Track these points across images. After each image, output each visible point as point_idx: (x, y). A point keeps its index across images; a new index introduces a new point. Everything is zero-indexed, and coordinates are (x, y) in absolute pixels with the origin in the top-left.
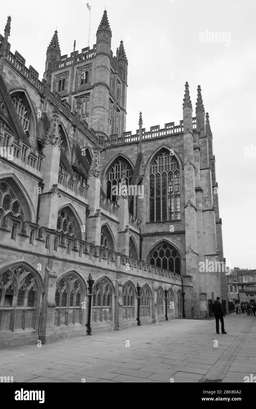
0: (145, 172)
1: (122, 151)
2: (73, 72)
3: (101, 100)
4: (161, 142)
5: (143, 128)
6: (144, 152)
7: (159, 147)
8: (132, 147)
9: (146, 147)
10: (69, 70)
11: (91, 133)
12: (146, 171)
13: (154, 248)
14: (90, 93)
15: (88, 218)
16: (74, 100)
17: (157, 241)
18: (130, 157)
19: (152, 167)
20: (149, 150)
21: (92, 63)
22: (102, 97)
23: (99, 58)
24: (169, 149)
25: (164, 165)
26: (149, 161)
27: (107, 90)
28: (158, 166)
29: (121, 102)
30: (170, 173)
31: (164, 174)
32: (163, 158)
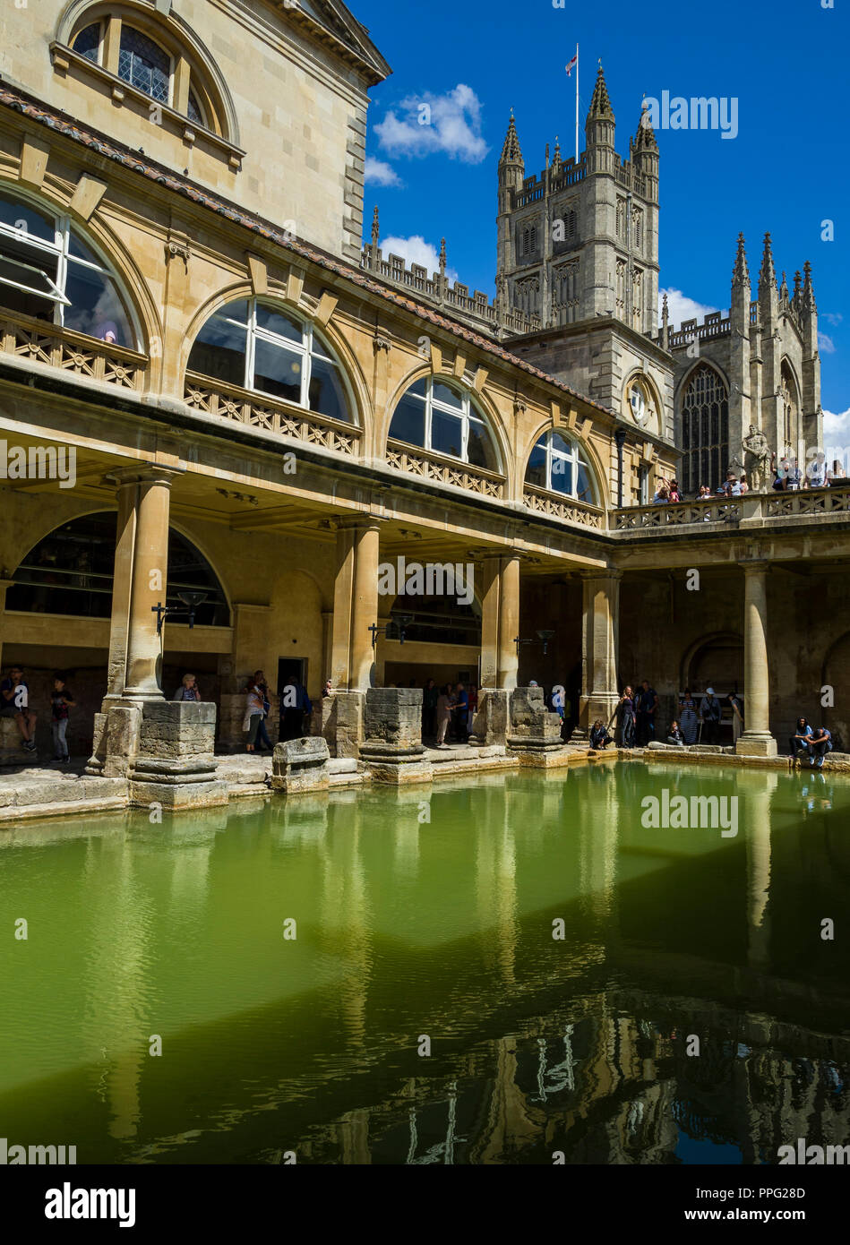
5: (669, 325)
7: (696, 361)
10: (541, 209)
14: (578, 257)
16: (552, 272)
21: (579, 193)
22: (600, 265)
23: (591, 184)
24: (711, 364)
25: (705, 391)
26: (681, 387)
27: (610, 249)
28: (695, 393)
29: (645, 249)
30: (715, 407)
31: (705, 410)
32: (702, 380)
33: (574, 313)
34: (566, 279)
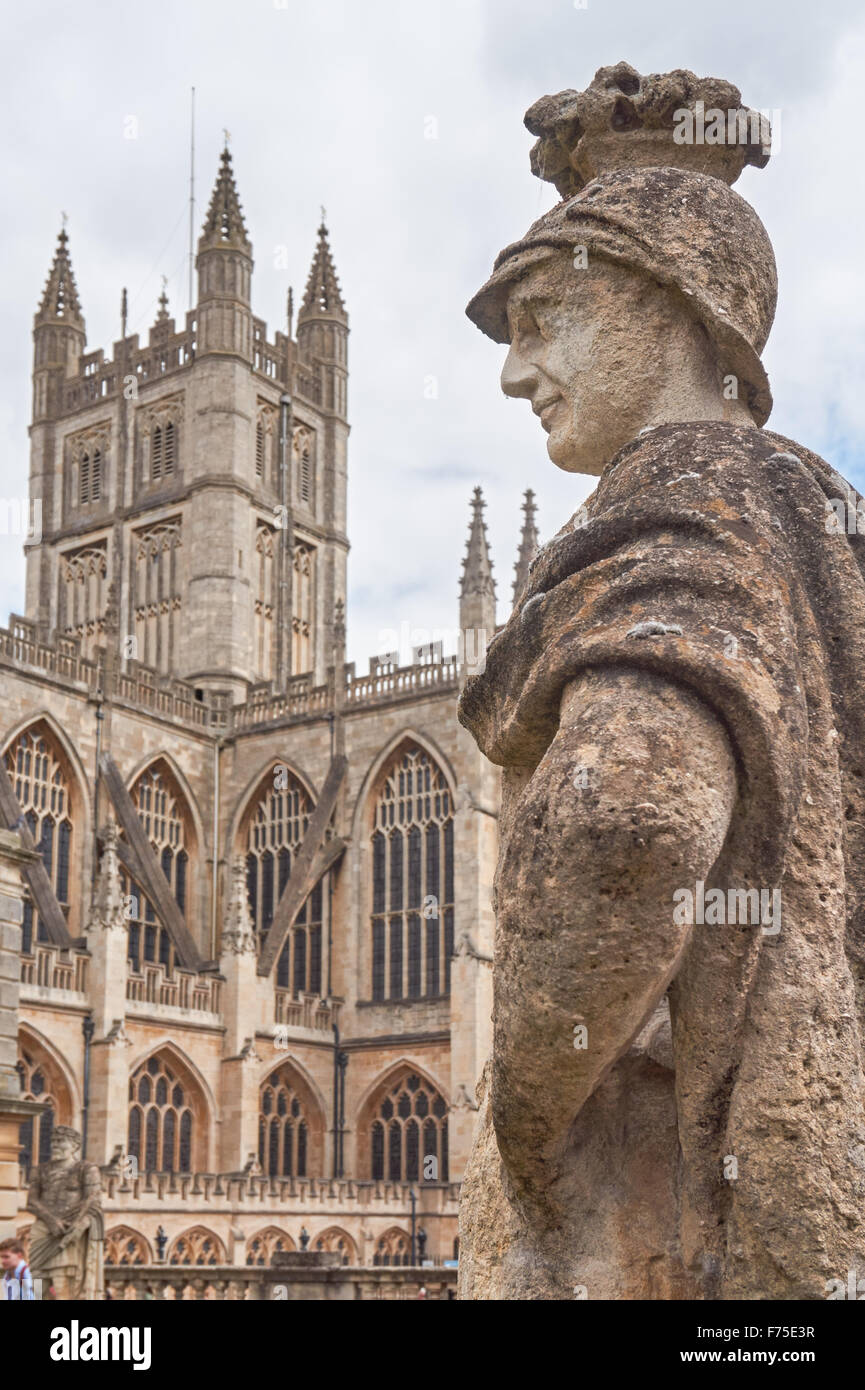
0: (352, 825)
1: (283, 746)
2: (124, 426)
3: (218, 546)
4: (398, 715)
5: (346, 661)
6: (351, 754)
7: (396, 736)
8: (314, 732)
9: (356, 734)
10: (111, 415)
11: (170, 695)
12: (357, 823)
13: (379, 1091)
14: (180, 515)
15: (90, 1045)
16: (131, 541)
17: (387, 1064)
18: (308, 769)
19: (380, 803)
20: (367, 744)
21: (183, 390)
22: (219, 533)
23: (206, 374)
24: (424, 742)
25: (414, 797)
26: (367, 787)
27: (241, 501)
28: (396, 800)
29: (320, 506)
30: (432, 828)
31: (414, 833)
32: (410, 774)
33: (171, 627)
34: (157, 556)
